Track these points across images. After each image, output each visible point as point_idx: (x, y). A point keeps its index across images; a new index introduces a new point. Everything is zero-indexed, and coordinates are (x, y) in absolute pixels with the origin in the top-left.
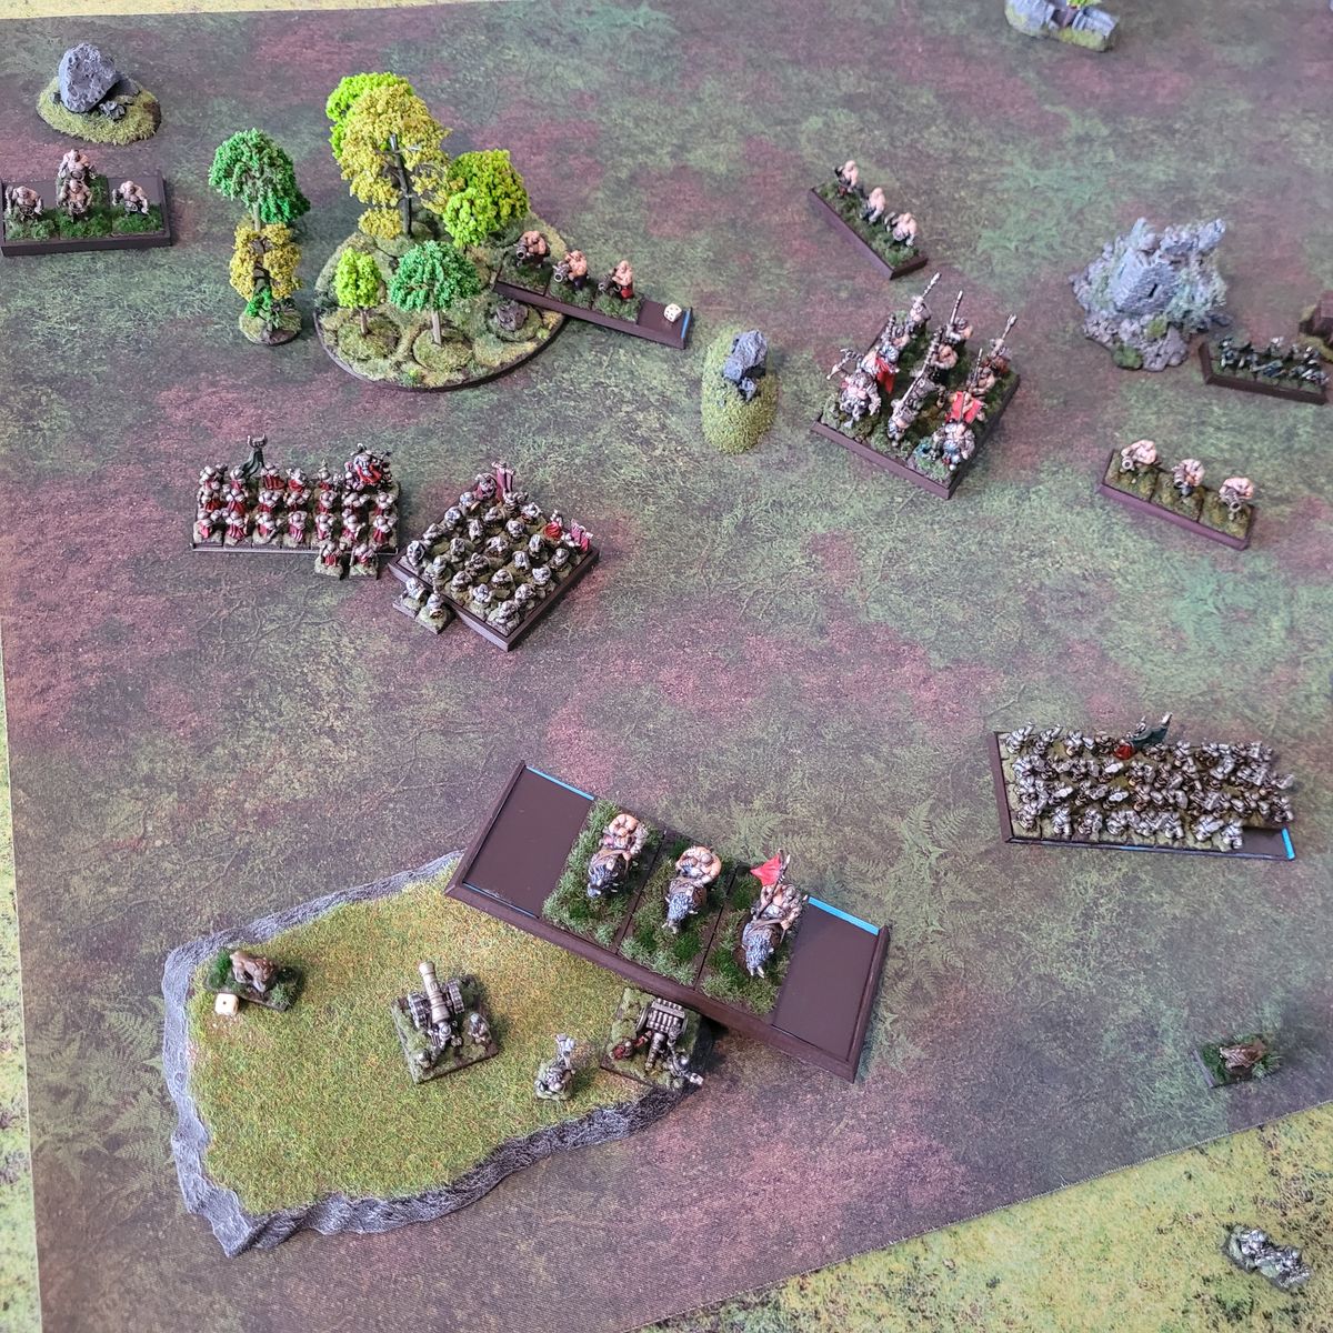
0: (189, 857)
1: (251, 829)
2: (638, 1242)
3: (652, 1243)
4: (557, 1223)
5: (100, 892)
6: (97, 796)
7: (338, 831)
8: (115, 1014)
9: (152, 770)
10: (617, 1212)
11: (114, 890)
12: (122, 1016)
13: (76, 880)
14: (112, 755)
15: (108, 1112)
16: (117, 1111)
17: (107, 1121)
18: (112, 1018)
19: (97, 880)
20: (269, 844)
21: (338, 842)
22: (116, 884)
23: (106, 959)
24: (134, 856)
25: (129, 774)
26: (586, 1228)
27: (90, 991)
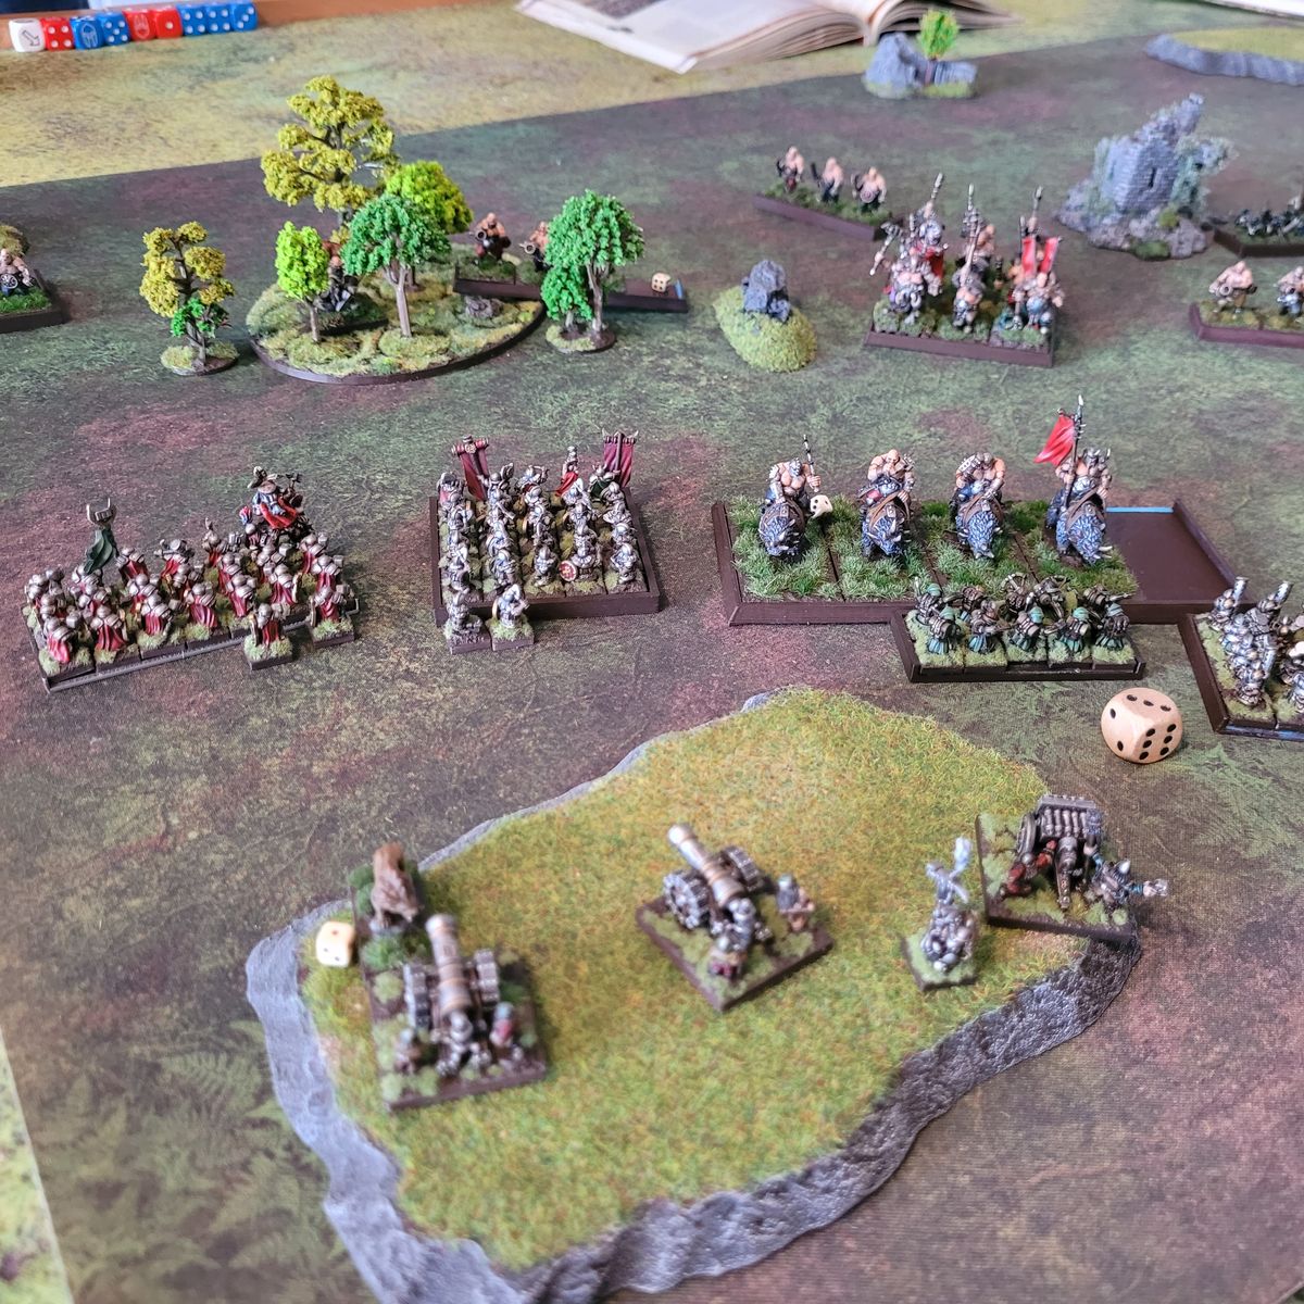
0: (245, 842)
1: (329, 792)
2: (1190, 1175)
3: (1213, 1172)
4: (1043, 1181)
5: (114, 909)
6: (82, 801)
7: (460, 772)
8: (178, 1059)
9: (161, 758)
10: (1131, 1142)
11: (136, 903)
12: (192, 1060)
13: (70, 903)
14: (95, 755)
15: (202, 1202)
16: (219, 1197)
17: (206, 1215)
18: (173, 1066)
19: (106, 896)
20: (364, 804)
21: (466, 782)
22: (137, 895)
23: (144, 990)
24: (159, 858)
25: (125, 770)
26: (1095, 1176)
27: (127, 1038)
